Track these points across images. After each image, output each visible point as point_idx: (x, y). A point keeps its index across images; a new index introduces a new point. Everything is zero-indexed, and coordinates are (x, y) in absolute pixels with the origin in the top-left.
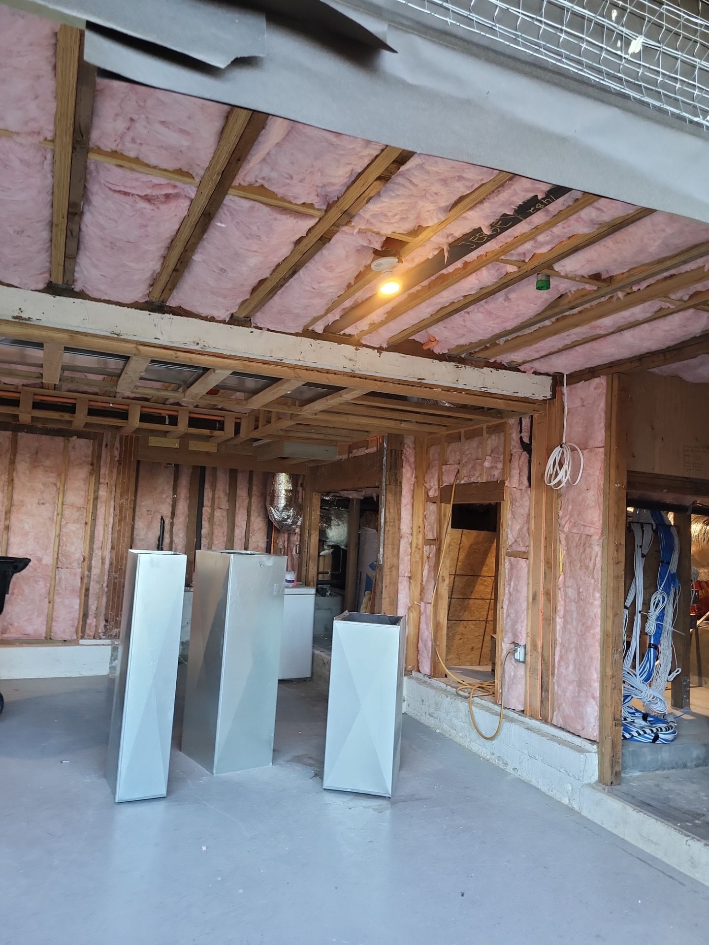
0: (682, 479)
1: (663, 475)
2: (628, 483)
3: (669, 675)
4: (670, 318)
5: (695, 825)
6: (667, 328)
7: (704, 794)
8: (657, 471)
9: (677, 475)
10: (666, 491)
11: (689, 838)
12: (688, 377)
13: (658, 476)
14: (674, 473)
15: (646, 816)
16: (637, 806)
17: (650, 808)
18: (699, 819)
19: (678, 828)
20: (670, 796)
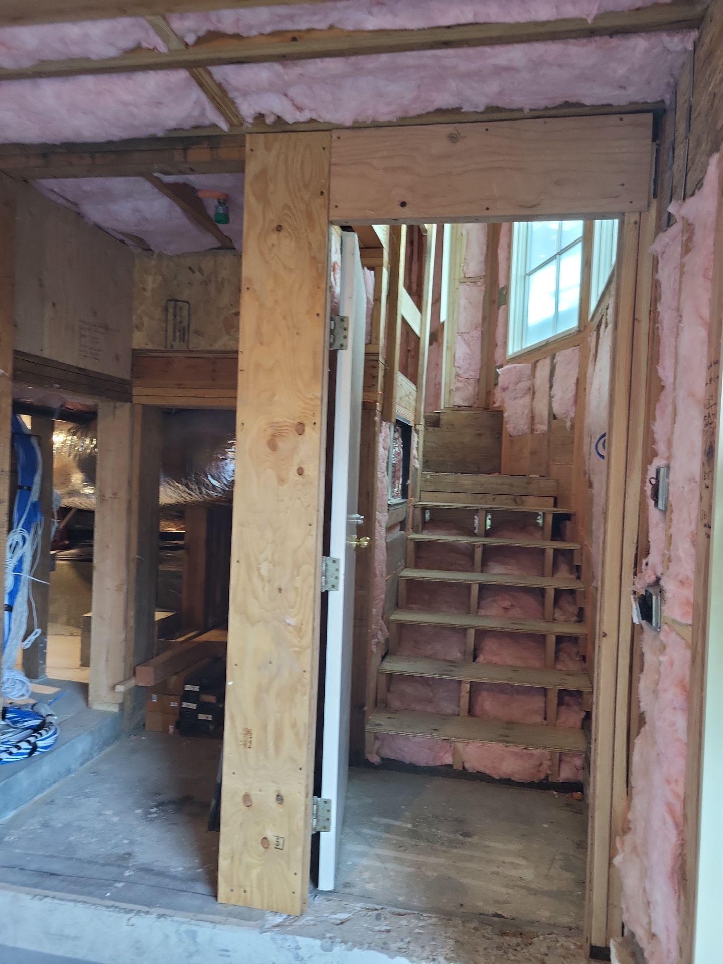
0: (77, 371)
1: (53, 361)
2: (15, 369)
3: (23, 640)
4: (140, 77)
5: (130, 882)
6: (127, 98)
7: (110, 813)
8: (46, 354)
9: (71, 363)
10: (58, 386)
11: (131, 915)
12: (94, 213)
13: (46, 362)
14: (68, 361)
15: (56, 901)
16: (35, 886)
17: (54, 881)
18: (127, 868)
19: (111, 903)
20: (72, 839)
